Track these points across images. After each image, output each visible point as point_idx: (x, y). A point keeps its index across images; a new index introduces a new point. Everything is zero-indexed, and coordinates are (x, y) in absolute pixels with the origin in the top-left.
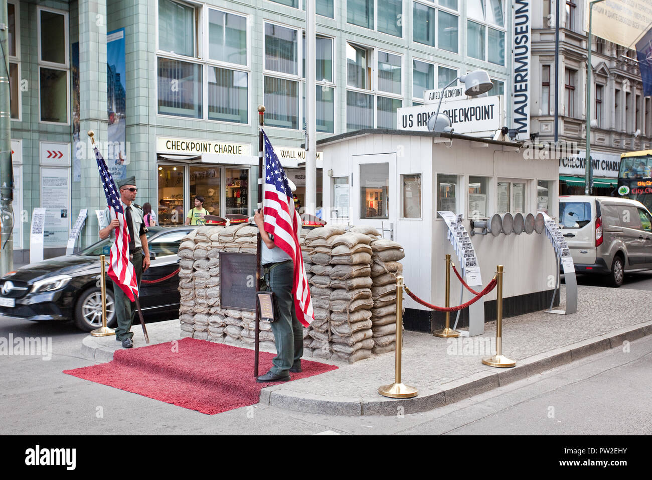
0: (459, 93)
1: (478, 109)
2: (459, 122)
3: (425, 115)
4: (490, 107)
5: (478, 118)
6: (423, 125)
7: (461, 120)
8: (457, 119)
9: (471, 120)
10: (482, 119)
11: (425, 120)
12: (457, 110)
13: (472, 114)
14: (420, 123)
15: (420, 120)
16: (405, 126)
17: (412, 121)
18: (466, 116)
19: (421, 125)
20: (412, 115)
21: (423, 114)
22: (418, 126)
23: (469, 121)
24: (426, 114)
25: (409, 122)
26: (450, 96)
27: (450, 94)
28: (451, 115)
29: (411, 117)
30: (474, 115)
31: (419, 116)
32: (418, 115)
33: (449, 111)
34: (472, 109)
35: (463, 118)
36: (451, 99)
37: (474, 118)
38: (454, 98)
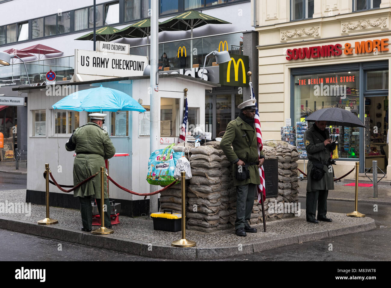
1: (135, 62)
2: (122, 68)
3: (98, 59)
4: (142, 63)
5: (135, 69)
6: (97, 67)
7: (124, 68)
8: (121, 67)
9: (130, 69)
10: (137, 70)
11: (98, 63)
12: (121, 60)
13: (131, 65)
14: (94, 65)
15: (95, 62)
16: (83, 64)
17: (88, 62)
18: (127, 66)
19: (95, 66)
21: (98, 58)
22: (93, 66)
23: (129, 69)
24: (99, 58)
25: (86, 62)
26: (117, 49)
27: (117, 48)
28: (117, 63)
29: (88, 58)
30: (132, 66)
31: (95, 59)
33: (116, 60)
34: (131, 62)
35: (125, 67)
37: (132, 68)
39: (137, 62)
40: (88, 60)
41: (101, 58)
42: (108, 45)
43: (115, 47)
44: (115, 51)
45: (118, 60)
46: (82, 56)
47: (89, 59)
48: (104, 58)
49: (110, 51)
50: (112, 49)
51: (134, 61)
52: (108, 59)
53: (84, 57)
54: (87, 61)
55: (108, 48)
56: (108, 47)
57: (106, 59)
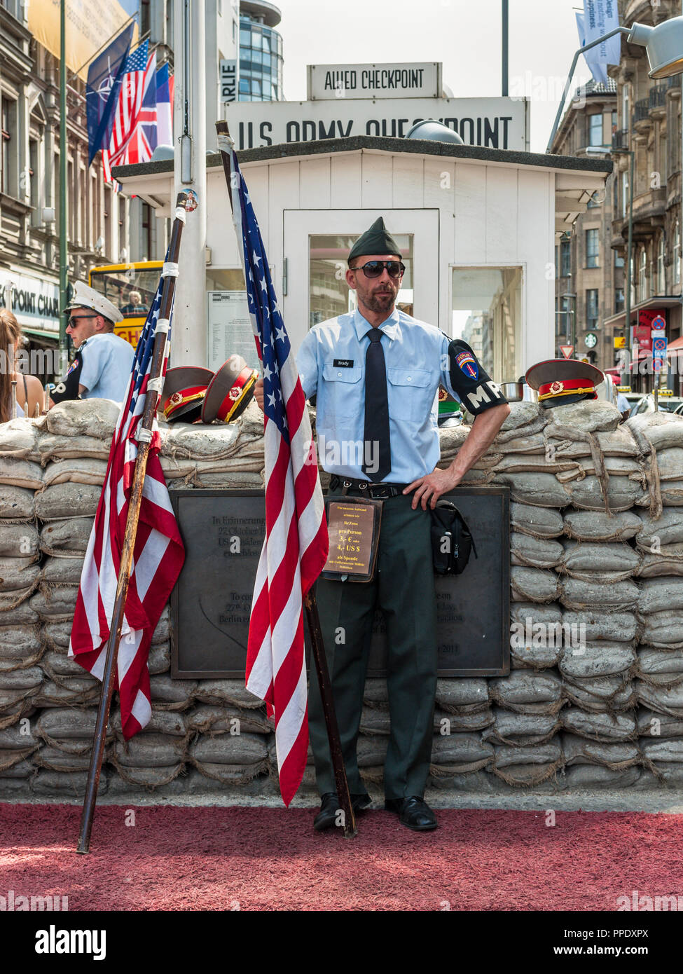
0: (415, 79)
3: (309, 127)
4: (501, 123)
20: (270, 125)
21: (305, 123)
24: (313, 124)
26: (386, 83)
29: (266, 128)
31: (293, 128)
32: (289, 125)
33: (384, 122)
36: (390, 92)
38: (399, 91)
39: (479, 120)
40: (266, 133)
41: (321, 123)
42: (349, 75)
43: (379, 79)
44: (380, 93)
45: (394, 121)
46: (241, 125)
47: (270, 129)
48: (333, 122)
49: (359, 92)
50: (366, 83)
51: (463, 121)
52: (351, 123)
53: (250, 125)
54: (262, 136)
55: (349, 85)
56: (348, 79)
57: (339, 123)
